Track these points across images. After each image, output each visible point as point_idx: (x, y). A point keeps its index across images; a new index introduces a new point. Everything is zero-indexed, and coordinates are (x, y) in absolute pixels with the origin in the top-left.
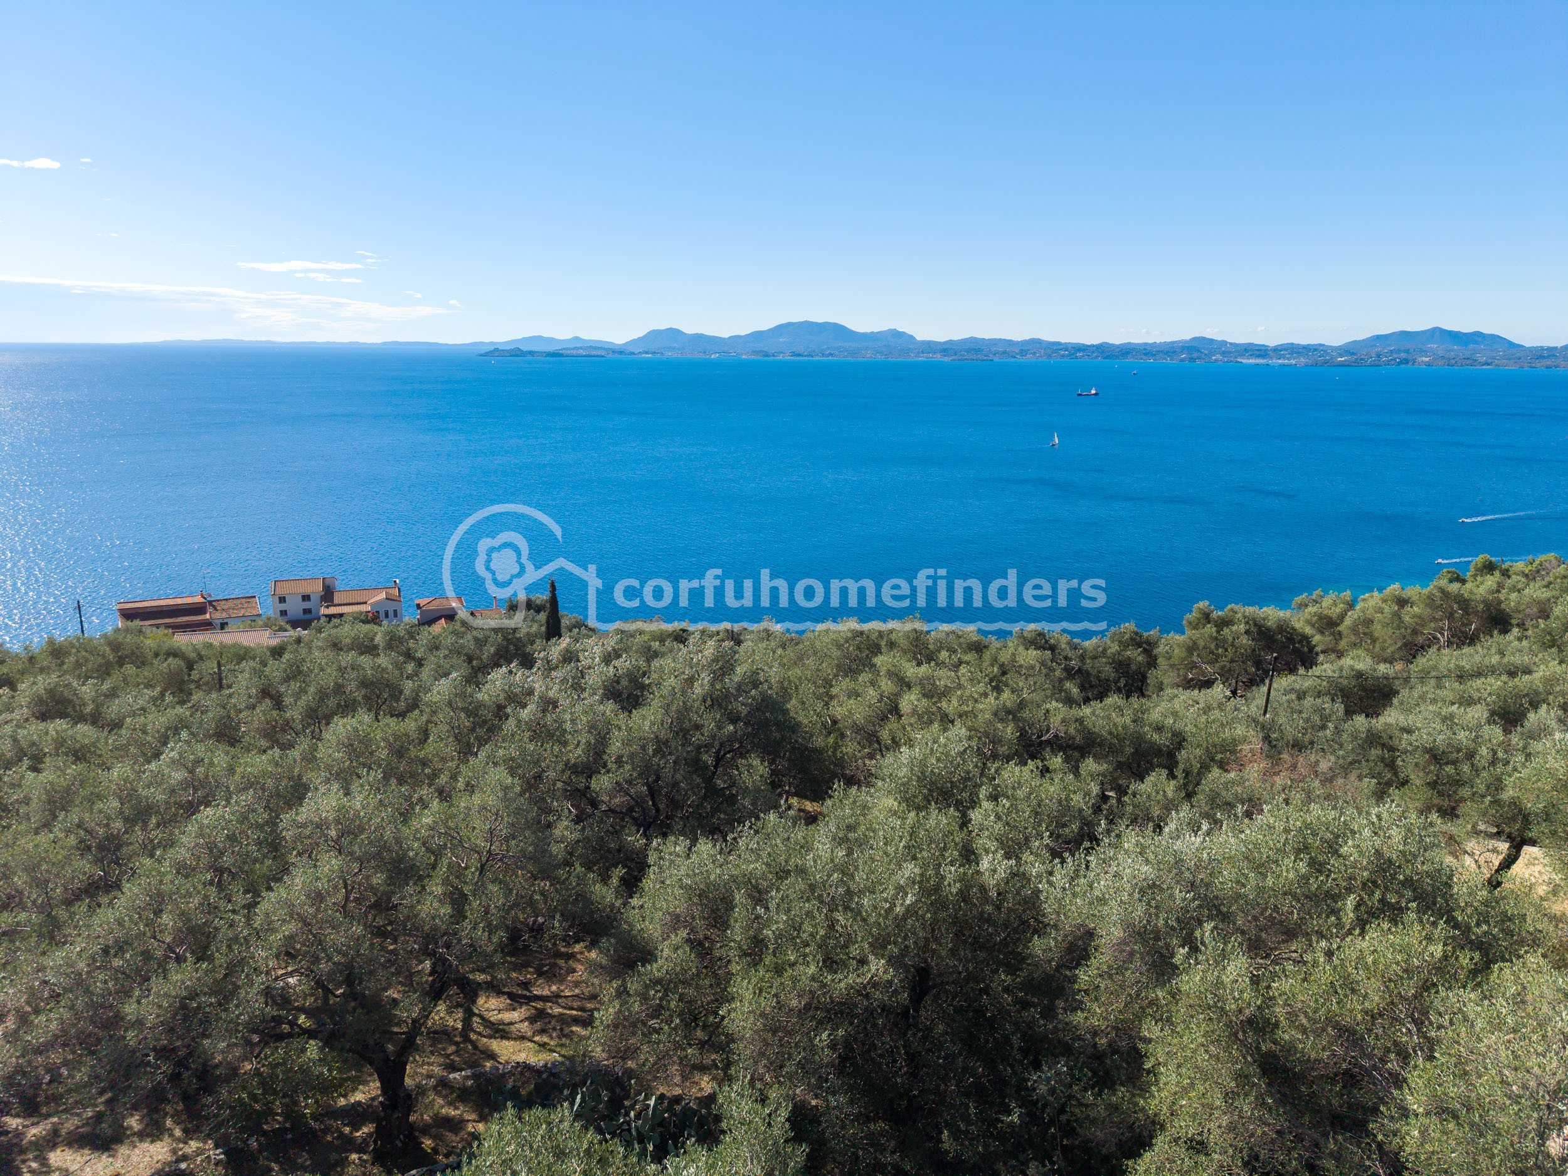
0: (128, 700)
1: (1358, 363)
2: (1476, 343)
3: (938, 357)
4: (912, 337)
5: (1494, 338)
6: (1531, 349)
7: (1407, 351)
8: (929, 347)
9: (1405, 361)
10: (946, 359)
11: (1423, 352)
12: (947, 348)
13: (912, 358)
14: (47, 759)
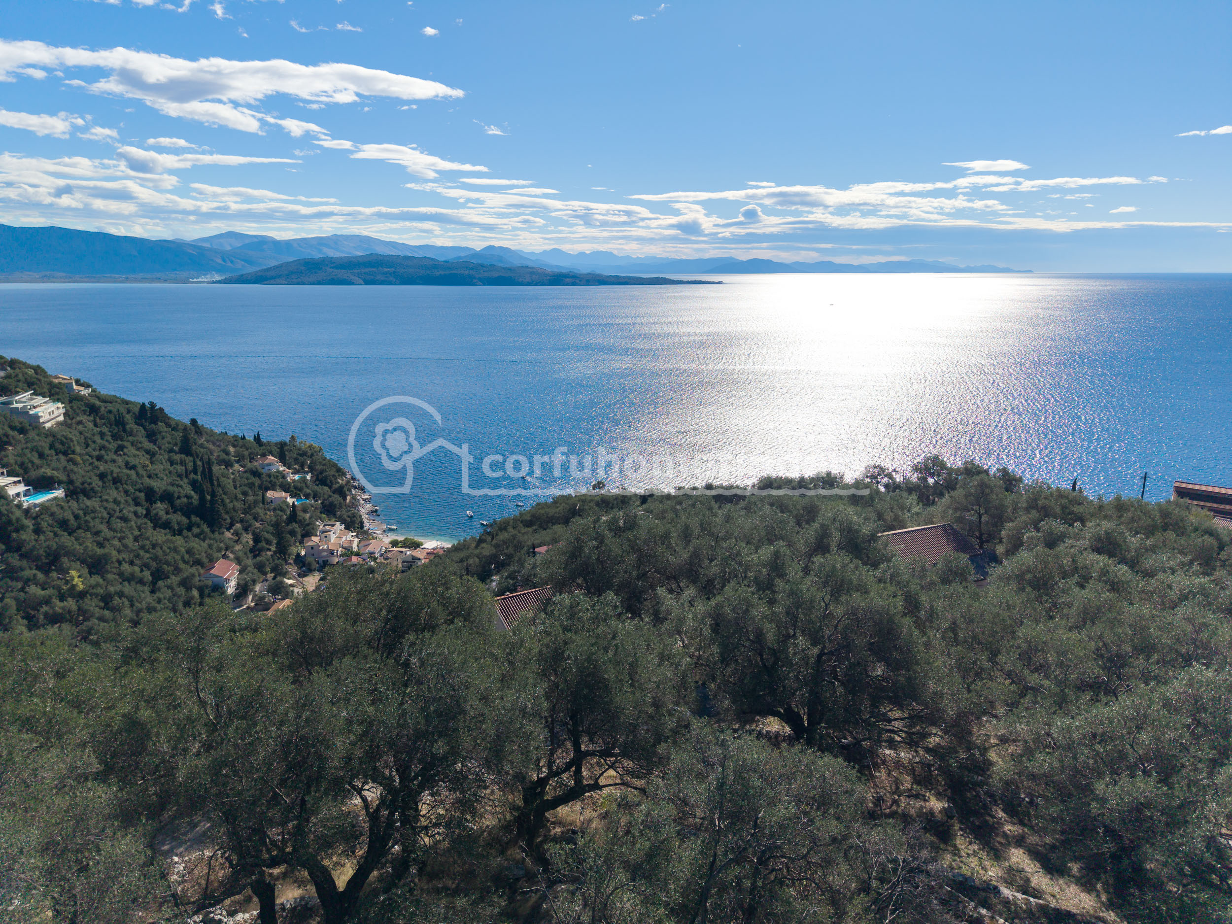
0: (1164, 558)
14: (1091, 582)
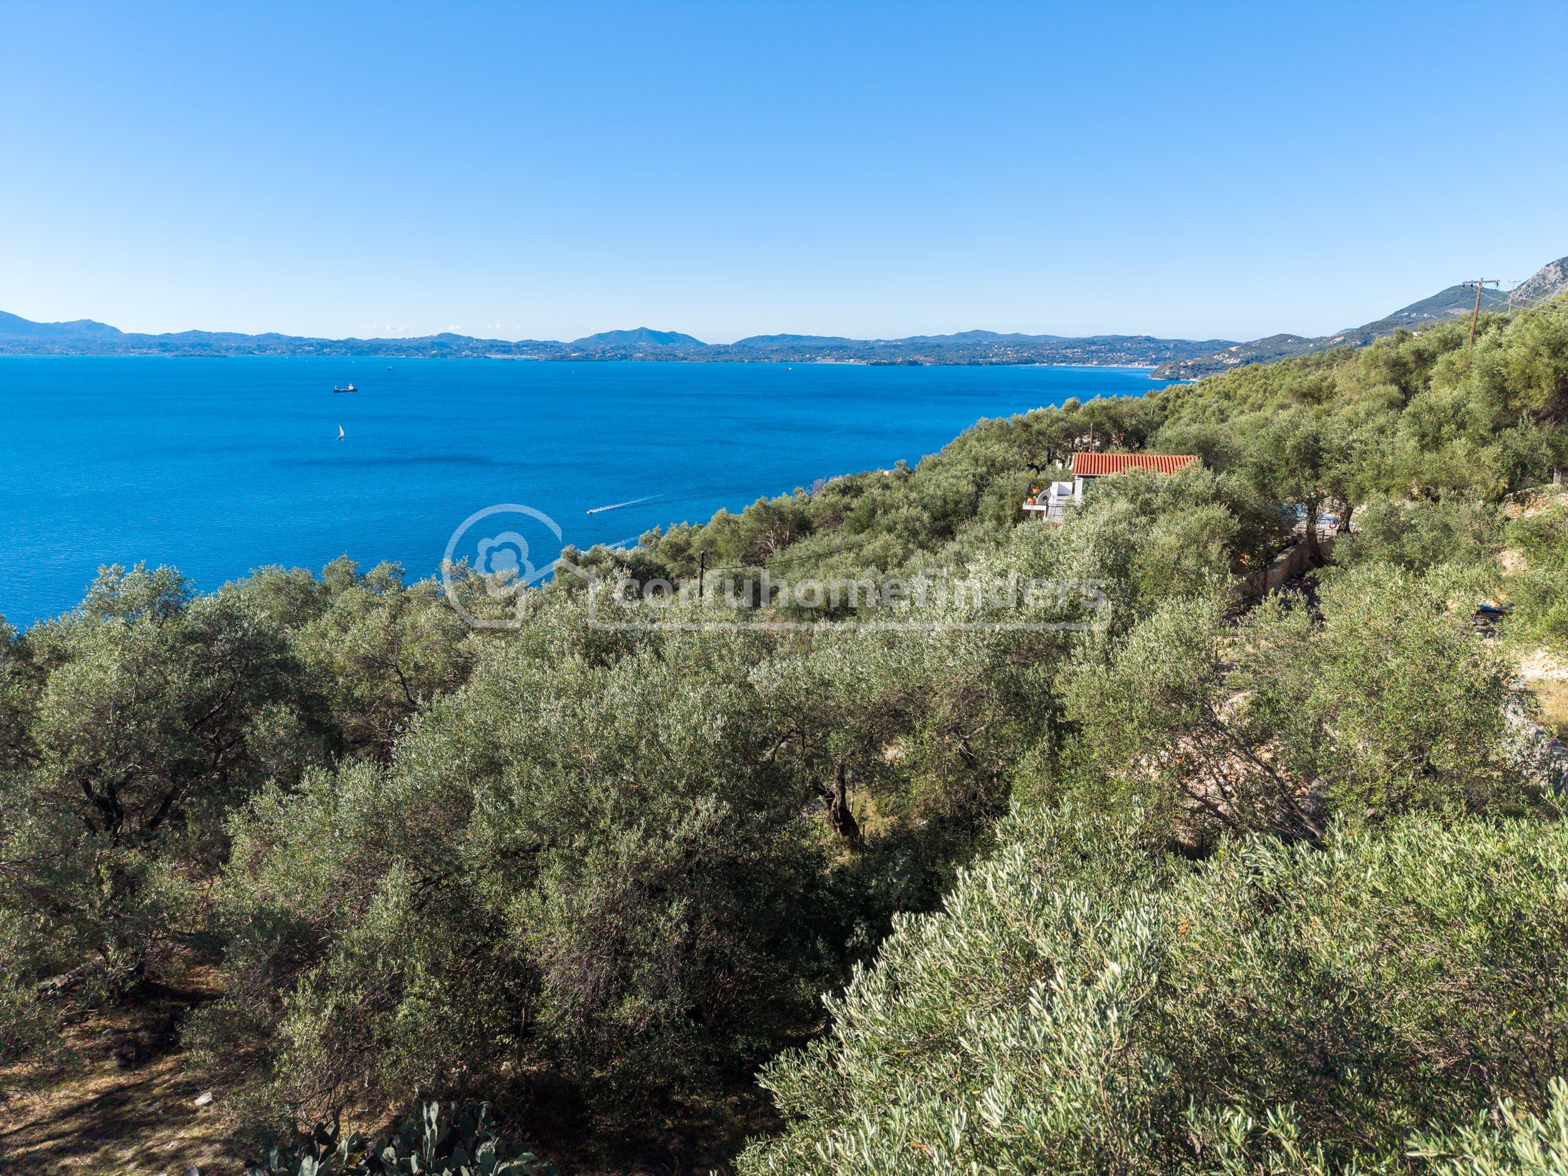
1: (587, 358)
2: (674, 341)
3: (155, 353)
4: (114, 330)
5: (686, 338)
6: (712, 347)
7: (624, 348)
8: (140, 341)
9: (624, 357)
10: (166, 355)
11: (638, 349)
12: (165, 343)
13: (120, 354)
